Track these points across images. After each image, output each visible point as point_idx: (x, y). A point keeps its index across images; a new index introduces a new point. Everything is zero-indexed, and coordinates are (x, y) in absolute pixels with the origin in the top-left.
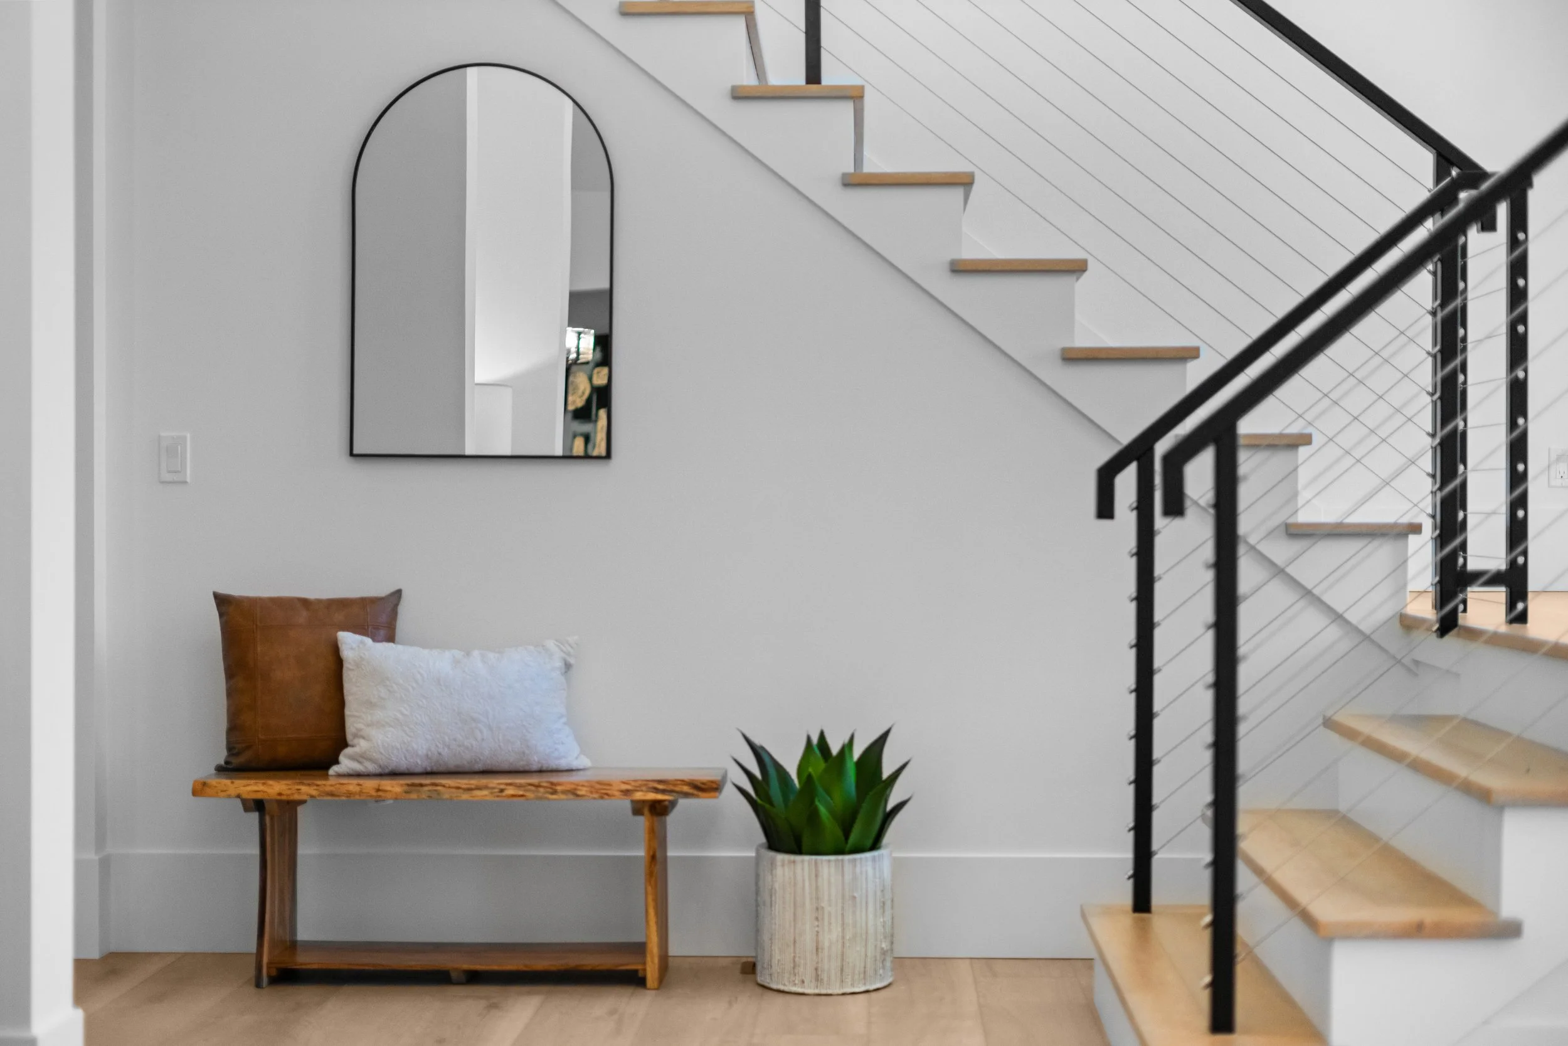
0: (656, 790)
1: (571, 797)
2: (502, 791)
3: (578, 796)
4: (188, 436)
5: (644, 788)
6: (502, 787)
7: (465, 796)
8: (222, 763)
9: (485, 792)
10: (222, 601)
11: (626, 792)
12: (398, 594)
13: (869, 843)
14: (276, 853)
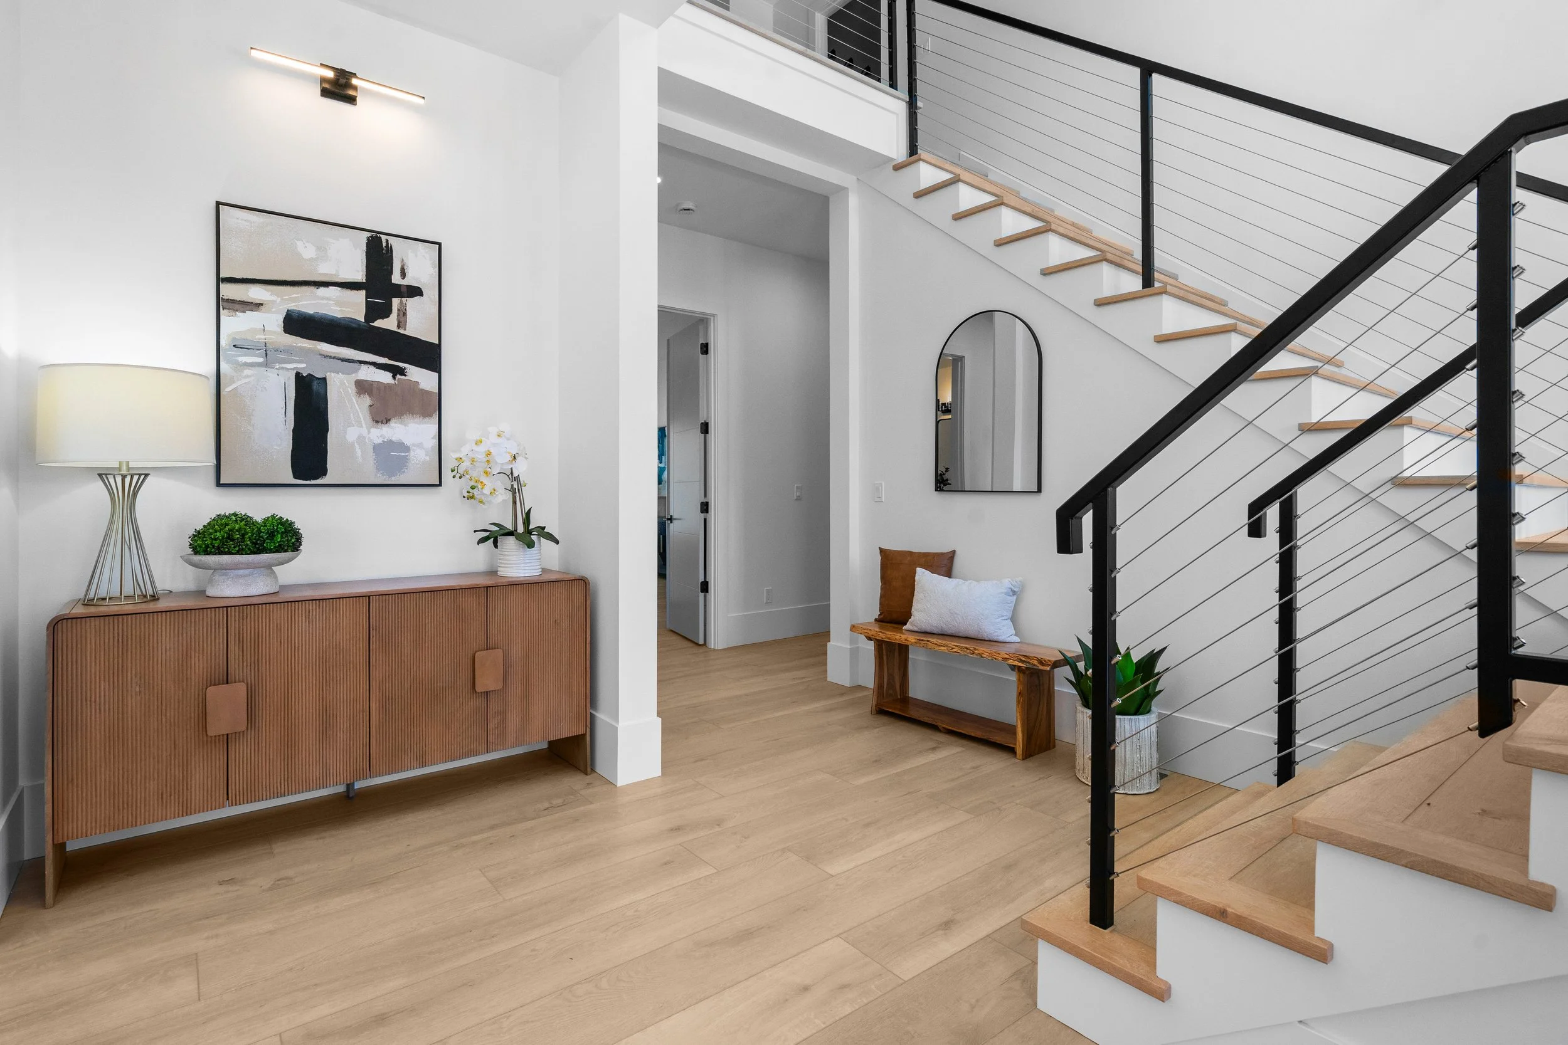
0: (1021, 661)
1: (978, 657)
2: (952, 648)
3: (982, 657)
4: (883, 484)
5: (1015, 659)
6: (954, 647)
7: (937, 648)
8: (877, 617)
9: (945, 648)
10: (882, 551)
11: (1005, 659)
12: (954, 552)
13: (1133, 710)
14: (885, 658)
